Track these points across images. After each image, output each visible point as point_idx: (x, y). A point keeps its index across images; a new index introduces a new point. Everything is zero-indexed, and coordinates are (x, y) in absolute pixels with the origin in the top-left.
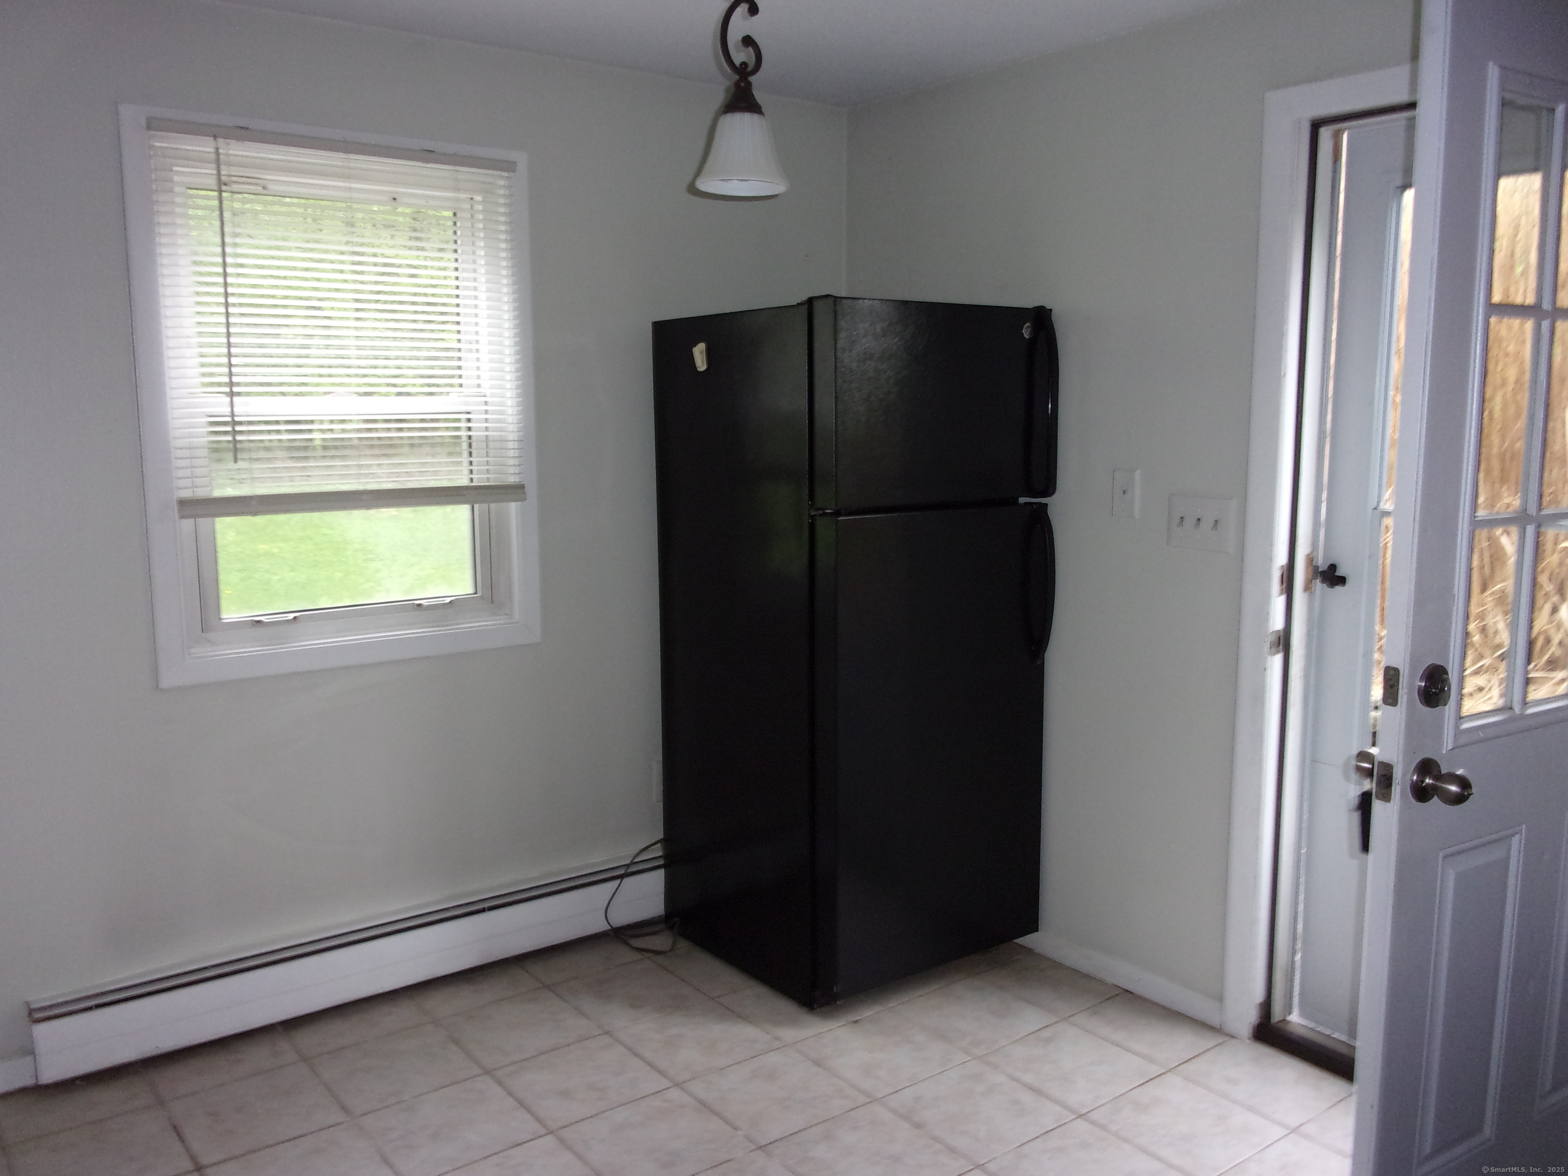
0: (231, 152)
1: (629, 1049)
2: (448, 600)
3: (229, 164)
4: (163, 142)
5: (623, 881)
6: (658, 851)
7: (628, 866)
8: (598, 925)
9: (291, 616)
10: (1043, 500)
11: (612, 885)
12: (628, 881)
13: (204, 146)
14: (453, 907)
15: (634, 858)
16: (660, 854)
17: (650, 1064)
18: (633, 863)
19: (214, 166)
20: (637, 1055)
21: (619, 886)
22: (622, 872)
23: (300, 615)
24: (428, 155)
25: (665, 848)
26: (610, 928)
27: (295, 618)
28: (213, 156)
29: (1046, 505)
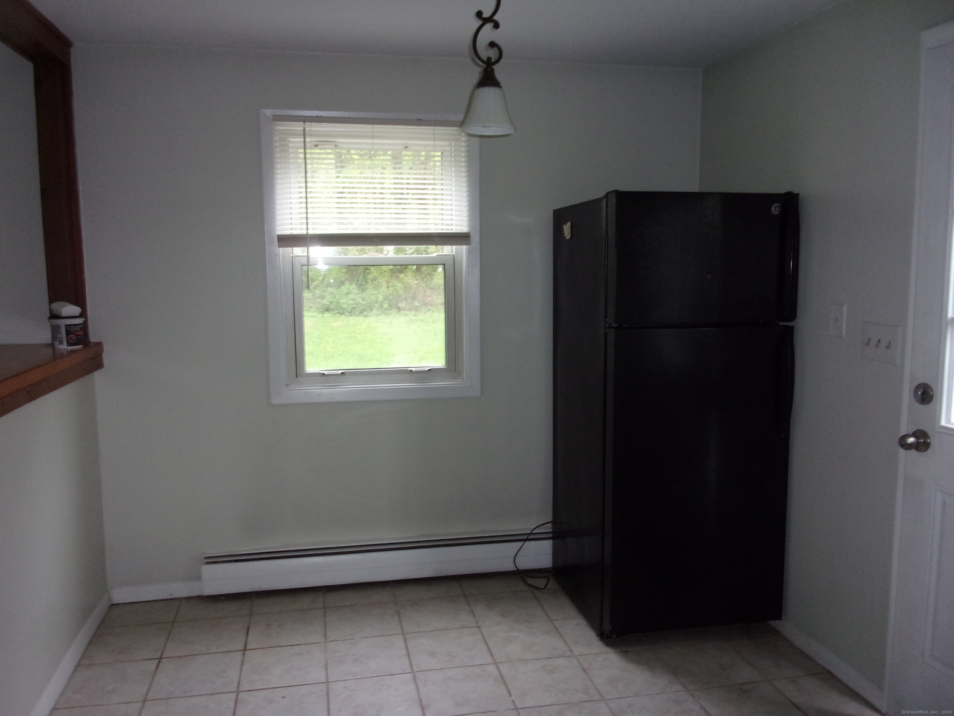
0: (312, 129)
1: (484, 638)
2: (427, 369)
3: (311, 135)
4: (282, 127)
5: (526, 543)
6: (548, 528)
7: (529, 534)
8: (510, 567)
9: (340, 372)
10: (790, 324)
11: (519, 544)
12: (527, 543)
13: (298, 127)
14: (423, 541)
15: (532, 531)
16: (551, 530)
17: (489, 649)
18: (531, 533)
19: (303, 137)
20: (486, 643)
21: (523, 545)
22: (525, 537)
23: (345, 372)
24: (419, 122)
25: (553, 527)
26: (517, 569)
27: (342, 373)
28: (302, 132)
29: (793, 327)
